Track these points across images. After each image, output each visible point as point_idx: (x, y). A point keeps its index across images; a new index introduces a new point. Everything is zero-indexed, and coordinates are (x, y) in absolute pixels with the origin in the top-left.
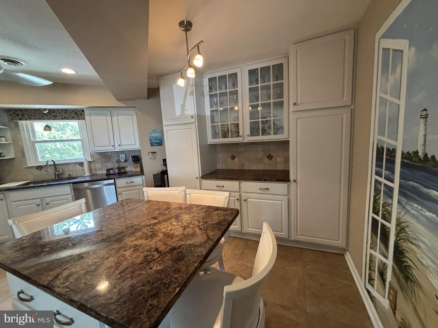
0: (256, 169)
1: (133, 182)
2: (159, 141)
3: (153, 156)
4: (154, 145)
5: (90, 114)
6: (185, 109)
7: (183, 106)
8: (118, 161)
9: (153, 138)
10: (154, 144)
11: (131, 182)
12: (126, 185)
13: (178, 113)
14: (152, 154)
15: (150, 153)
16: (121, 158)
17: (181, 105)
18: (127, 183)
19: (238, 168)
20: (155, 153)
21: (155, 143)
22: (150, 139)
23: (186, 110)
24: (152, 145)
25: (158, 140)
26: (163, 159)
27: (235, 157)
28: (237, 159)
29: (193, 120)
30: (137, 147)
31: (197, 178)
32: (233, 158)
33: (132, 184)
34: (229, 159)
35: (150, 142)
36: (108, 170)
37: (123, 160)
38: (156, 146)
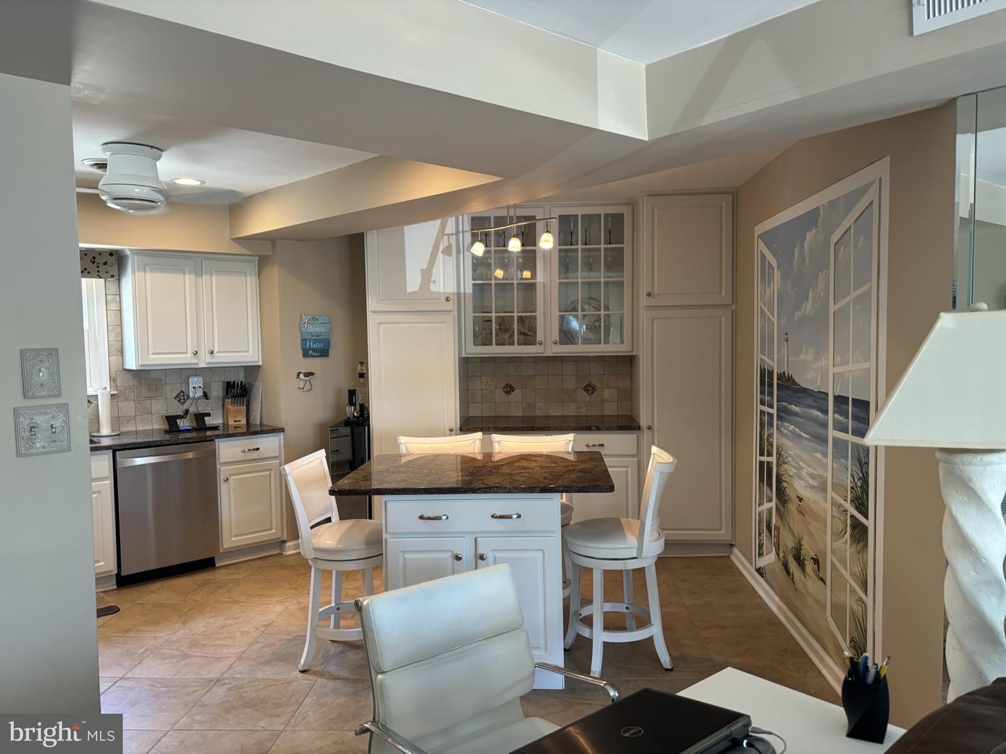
1: (258, 449)
2: (322, 345)
4: (312, 356)
5: (146, 266)
6: (432, 280)
7: (427, 274)
8: (182, 397)
9: (309, 337)
10: (311, 352)
11: (250, 450)
12: (242, 457)
13: (413, 283)
15: (302, 376)
16: (191, 386)
17: (422, 270)
18: (244, 451)
21: (314, 350)
22: (303, 340)
23: (434, 282)
24: (306, 354)
25: (320, 341)
26: (349, 391)
27: (512, 389)
28: (517, 392)
29: (449, 306)
31: (450, 430)
32: (508, 389)
33: (255, 455)
34: (500, 393)
35: (302, 348)
36: (171, 420)
37: (200, 393)
38: (315, 356)
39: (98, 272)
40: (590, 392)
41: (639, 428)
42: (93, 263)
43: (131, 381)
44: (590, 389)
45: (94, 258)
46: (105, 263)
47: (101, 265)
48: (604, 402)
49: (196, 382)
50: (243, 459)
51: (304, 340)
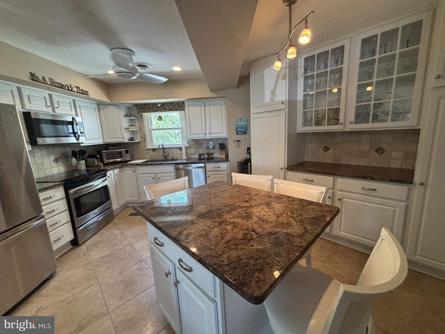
0: (357, 164)
1: (219, 167)
2: (244, 129)
3: (238, 144)
4: (240, 134)
5: (188, 105)
6: (276, 94)
7: (273, 92)
8: (208, 148)
9: (239, 127)
10: (239, 133)
11: (217, 167)
12: (214, 169)
13: (267, 99)
14: (237, 143)
15: (235, 142)
16: (210, 145)
17: (271, 91)
18: (215, 167)
19: (332, 162)
20: (240, 141)
21: (241, 132)
23: (276, 96)
24: (237, 133)
25: (243, 128)
26: (247, 148)
27: (328, 149)
28: (331, 151)
29: (283, 107)
30: (224, 135)
31: (282, 169)
32: (326, 149)
33: (219, 169)
34: (321, 150)
35: (236, 131)
36: (200, 155)
37: (212, 147)
38: (241, 134)
39: (180, 109)
40: (380, 153)
41: (411, 183)
42: (179, 106)
43: (193, 143)
44: (380, 151)
45: (179, 105)
46: (182, 106)
47: (181, 107)
48: (390, 159)
49: (211, 143)
50: (215, 170)
51: (237, 128)
